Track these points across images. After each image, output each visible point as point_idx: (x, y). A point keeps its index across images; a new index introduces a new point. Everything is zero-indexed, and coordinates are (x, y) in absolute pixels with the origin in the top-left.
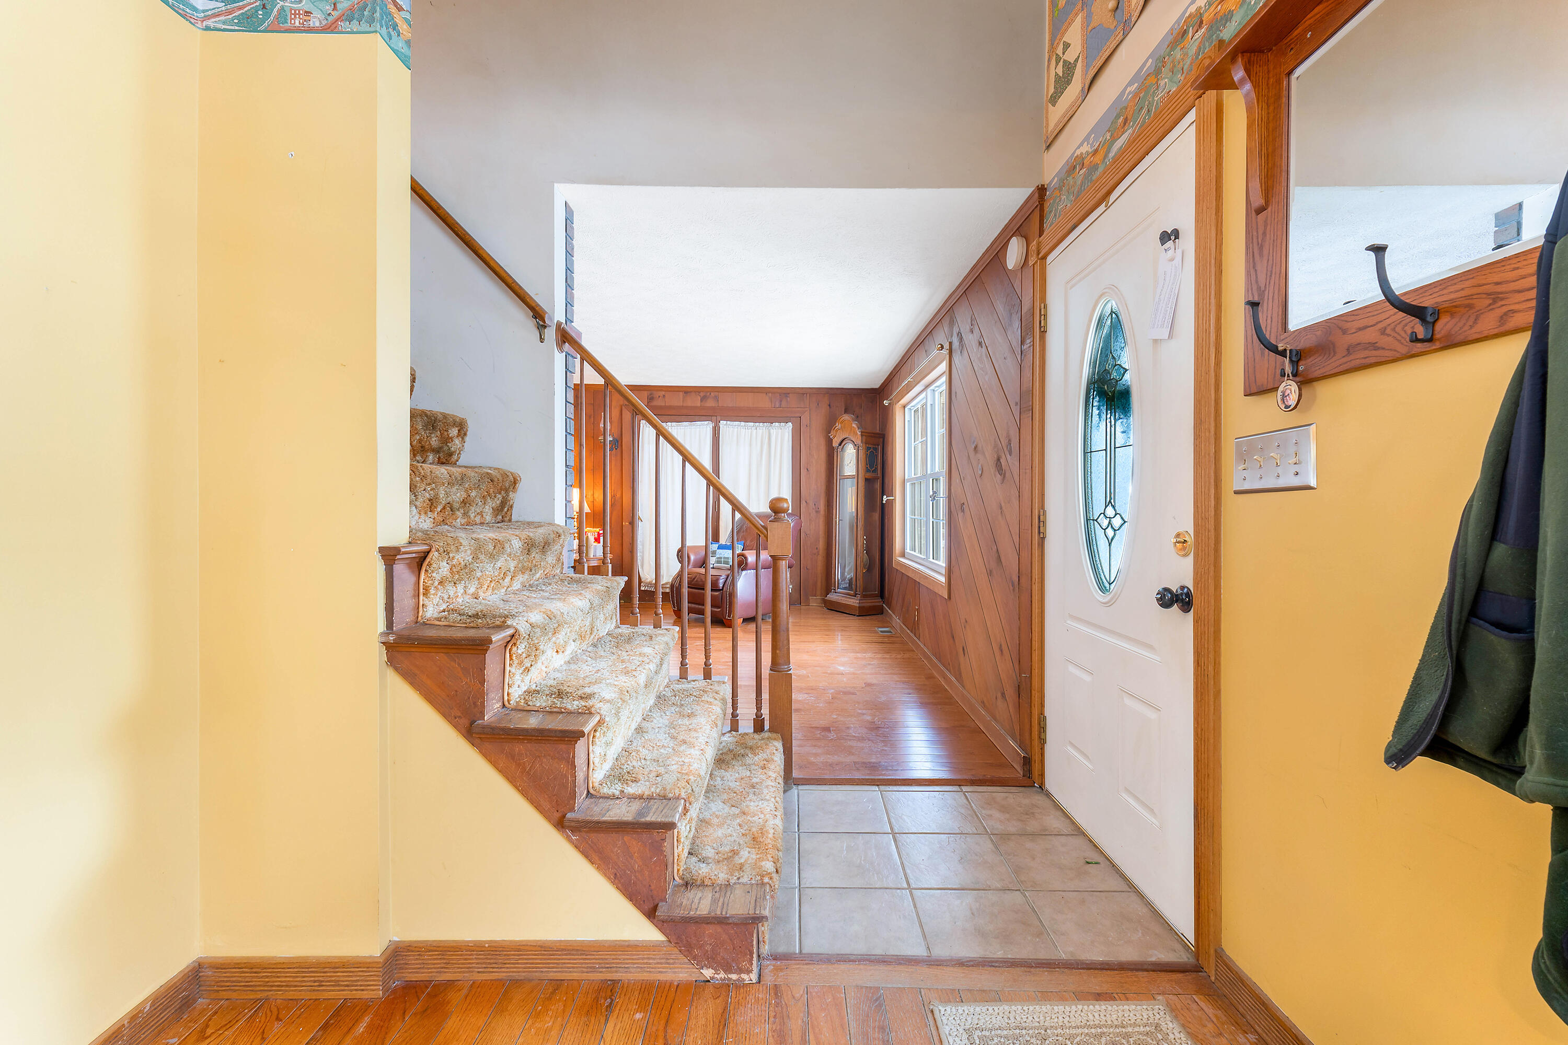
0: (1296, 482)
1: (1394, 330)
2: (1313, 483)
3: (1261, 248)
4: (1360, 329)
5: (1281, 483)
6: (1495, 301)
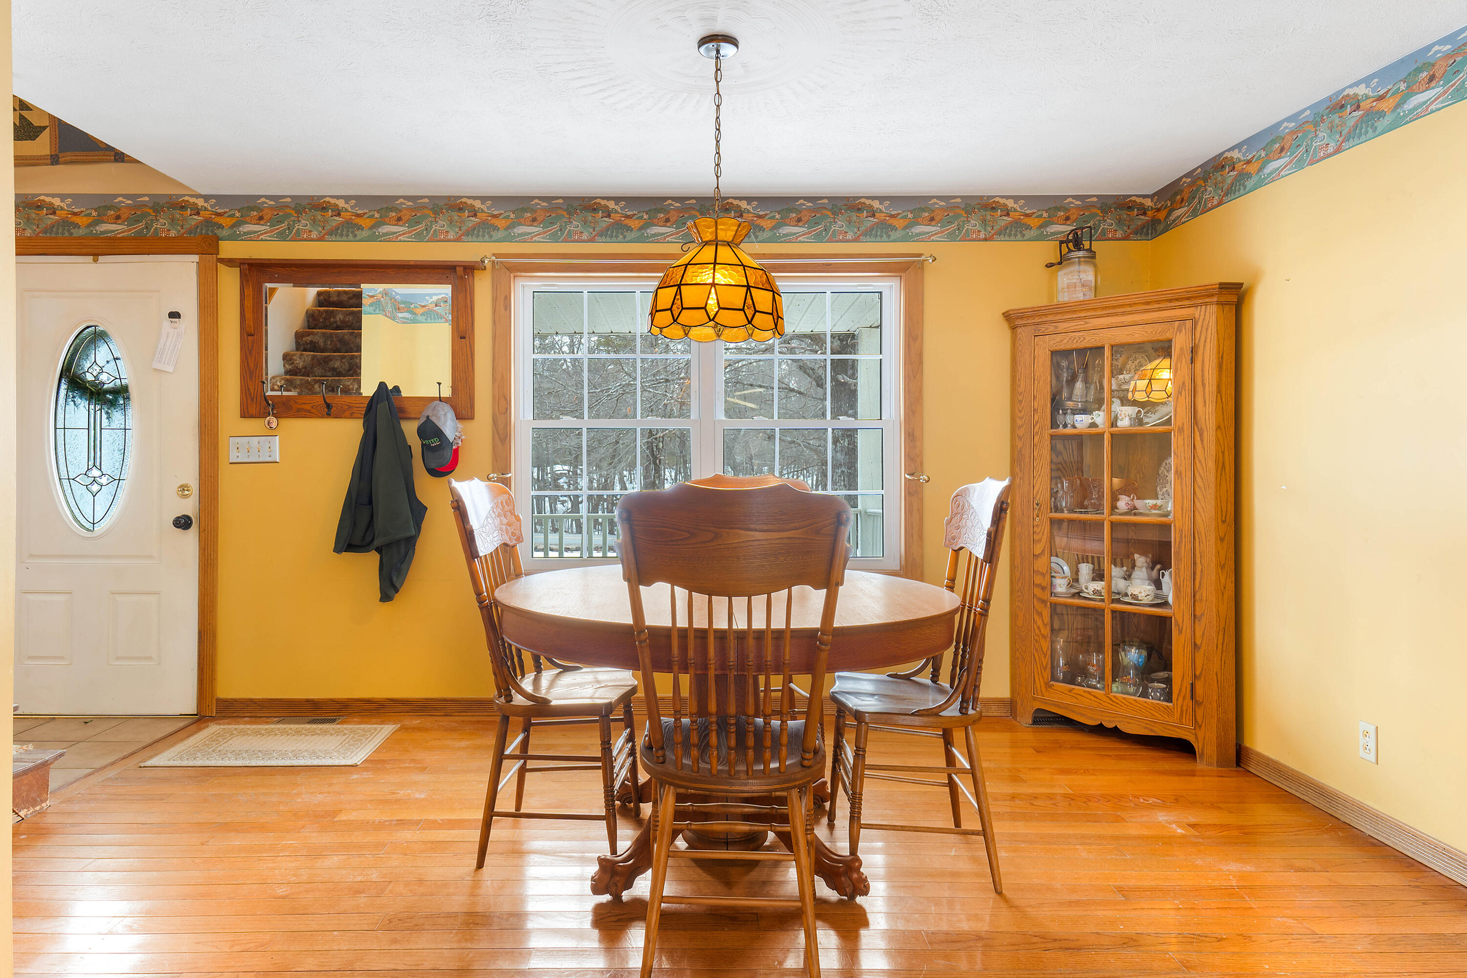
0: (270, 459)
1: (317, 407)
2: (278, 461)
3: (250, 353)
4: (303, 404)
5: (261, 460)
6: (349, 408)
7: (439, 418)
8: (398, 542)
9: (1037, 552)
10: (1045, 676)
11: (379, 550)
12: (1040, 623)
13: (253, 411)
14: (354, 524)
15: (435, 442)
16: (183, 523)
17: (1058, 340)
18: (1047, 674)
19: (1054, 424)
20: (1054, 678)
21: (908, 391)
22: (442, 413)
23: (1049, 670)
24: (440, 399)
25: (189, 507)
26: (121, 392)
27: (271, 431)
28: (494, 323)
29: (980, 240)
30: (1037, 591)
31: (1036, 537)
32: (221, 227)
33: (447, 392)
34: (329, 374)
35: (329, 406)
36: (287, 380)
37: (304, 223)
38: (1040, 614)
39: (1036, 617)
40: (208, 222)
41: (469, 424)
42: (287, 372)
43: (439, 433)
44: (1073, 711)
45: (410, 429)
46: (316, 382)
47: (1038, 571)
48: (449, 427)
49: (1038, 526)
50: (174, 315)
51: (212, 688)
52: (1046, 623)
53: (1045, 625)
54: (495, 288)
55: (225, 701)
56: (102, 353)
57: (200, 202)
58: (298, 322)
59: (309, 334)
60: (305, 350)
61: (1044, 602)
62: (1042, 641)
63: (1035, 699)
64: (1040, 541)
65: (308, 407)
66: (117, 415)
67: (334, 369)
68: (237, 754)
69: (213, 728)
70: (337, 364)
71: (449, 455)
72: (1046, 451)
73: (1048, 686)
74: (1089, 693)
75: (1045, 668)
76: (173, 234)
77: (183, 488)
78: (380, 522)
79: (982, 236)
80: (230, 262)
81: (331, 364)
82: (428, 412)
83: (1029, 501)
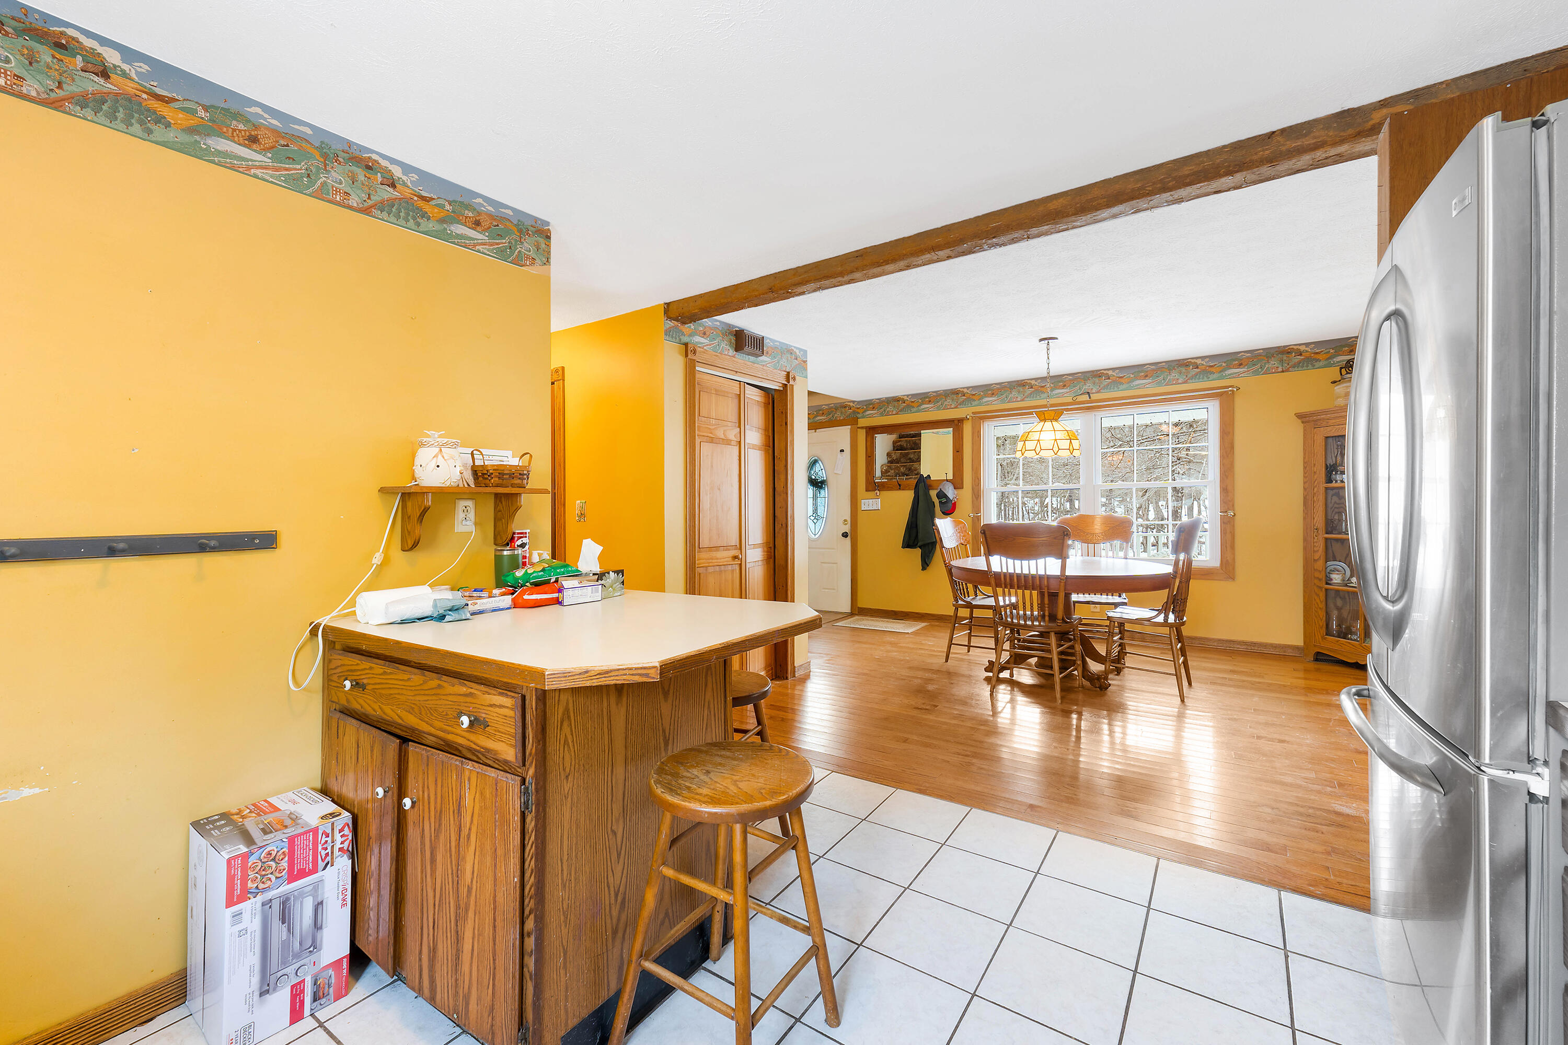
7: (945, 490)
8: (928, 544)
9: (1316, 558)
10: (1322, 632)
11: (920, 547)
12: (1318, 601)
13: (870, 489)
14: (910, 536)
15: (944, 500)
16: (845, 535)
17: (1328, 430)
18: (1324, 631)
19: (1329, 481)
20: (1329, 632)
21: (1222, 464)
22: (947, 487)
23: (1324, 629)
24: (947, 480)
25: (847, 529)
26: (823, 482)
27: (877, 497)
28: (973, 444)
29: (1278, 372)
30: (1316, 581)
31: (1315, 549)
32: (859, 413)
33: (950, 477)
34: (908, 461)
35: (900, 485)
36: (888, 466)
37: (890, 408)
38: (1318, 595)
39: (1316, 597)
40: (854, 412)
41: (960, 491)
42: (889, 462)
43: (946, 496)
44: (1340, 654)
45: (933, 494)
46: (902, 466)
47: (1317, 570)
48: (950, 492)
49: (1316, 542)
50: (842, 451)
51: (856, 603)
52: (1322, 600)
53: (1321, 602)
54: (973, 428)
55: (861, 608)
56: (817, 467)
57: (851, 404)
58: (889, 447)
59: (899, 441)
60: (897, 450)
61: (1320, 588)
62: (1320, 612)
63: (1315, 646)
64: (1318, 551)
65: (891, 486)
66: (822, 491)
67: (910, 459)
68: (865, 625)
69: (857, 617)
70: (912, 456)
71: (950, 505)
72: (1321, 497)
73: (1323, 638)
74: (1349, 643)
75: (1322, 628)
76: (841, 418)
77: (845, 521)
78: (920, 535)
79: (1280, 369)
80: (862, 428)
81: (909, 456)
82: (941, 487)
83: (1311, 527)
